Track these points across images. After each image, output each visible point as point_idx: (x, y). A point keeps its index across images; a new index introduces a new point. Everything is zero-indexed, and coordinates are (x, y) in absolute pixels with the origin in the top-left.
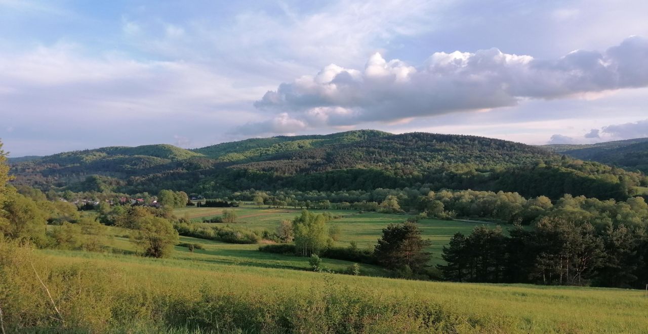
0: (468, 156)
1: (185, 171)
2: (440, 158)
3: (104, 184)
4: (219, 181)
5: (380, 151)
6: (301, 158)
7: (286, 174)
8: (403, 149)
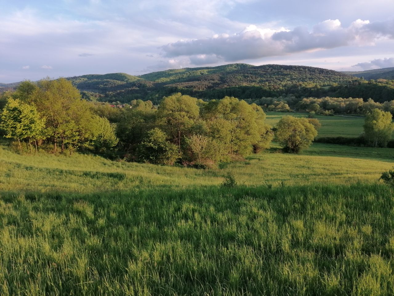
0: (305, 78)
1: (137, 88)
2: (288, 79)
3: (92, 96)
4: (160, 94)
5: (252, 75)
6: (206, 80)
7: (200, 90)
8: (265, 74)
